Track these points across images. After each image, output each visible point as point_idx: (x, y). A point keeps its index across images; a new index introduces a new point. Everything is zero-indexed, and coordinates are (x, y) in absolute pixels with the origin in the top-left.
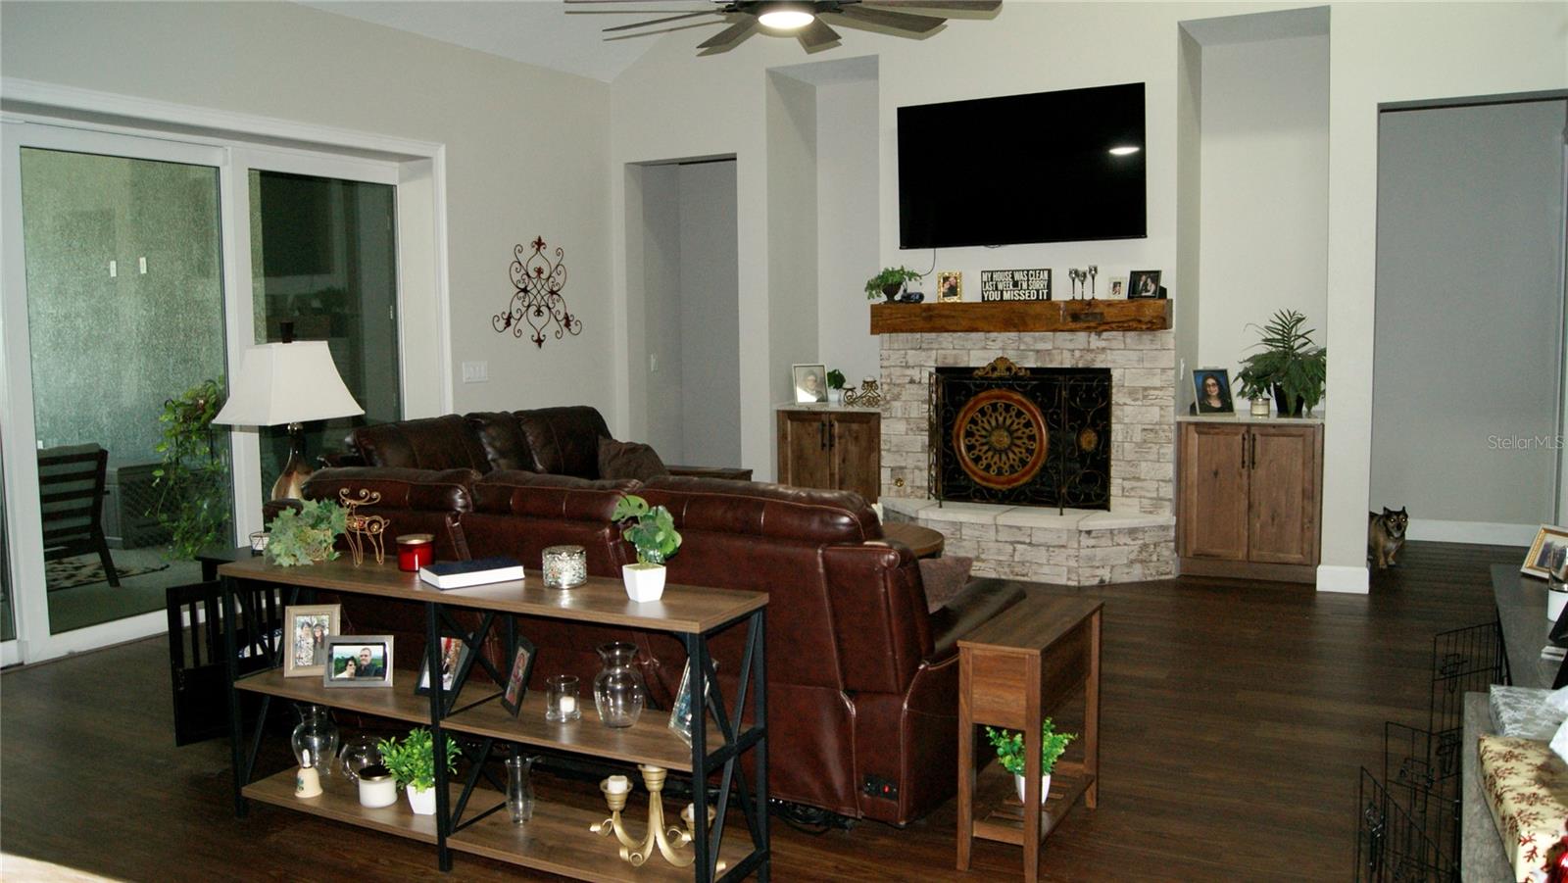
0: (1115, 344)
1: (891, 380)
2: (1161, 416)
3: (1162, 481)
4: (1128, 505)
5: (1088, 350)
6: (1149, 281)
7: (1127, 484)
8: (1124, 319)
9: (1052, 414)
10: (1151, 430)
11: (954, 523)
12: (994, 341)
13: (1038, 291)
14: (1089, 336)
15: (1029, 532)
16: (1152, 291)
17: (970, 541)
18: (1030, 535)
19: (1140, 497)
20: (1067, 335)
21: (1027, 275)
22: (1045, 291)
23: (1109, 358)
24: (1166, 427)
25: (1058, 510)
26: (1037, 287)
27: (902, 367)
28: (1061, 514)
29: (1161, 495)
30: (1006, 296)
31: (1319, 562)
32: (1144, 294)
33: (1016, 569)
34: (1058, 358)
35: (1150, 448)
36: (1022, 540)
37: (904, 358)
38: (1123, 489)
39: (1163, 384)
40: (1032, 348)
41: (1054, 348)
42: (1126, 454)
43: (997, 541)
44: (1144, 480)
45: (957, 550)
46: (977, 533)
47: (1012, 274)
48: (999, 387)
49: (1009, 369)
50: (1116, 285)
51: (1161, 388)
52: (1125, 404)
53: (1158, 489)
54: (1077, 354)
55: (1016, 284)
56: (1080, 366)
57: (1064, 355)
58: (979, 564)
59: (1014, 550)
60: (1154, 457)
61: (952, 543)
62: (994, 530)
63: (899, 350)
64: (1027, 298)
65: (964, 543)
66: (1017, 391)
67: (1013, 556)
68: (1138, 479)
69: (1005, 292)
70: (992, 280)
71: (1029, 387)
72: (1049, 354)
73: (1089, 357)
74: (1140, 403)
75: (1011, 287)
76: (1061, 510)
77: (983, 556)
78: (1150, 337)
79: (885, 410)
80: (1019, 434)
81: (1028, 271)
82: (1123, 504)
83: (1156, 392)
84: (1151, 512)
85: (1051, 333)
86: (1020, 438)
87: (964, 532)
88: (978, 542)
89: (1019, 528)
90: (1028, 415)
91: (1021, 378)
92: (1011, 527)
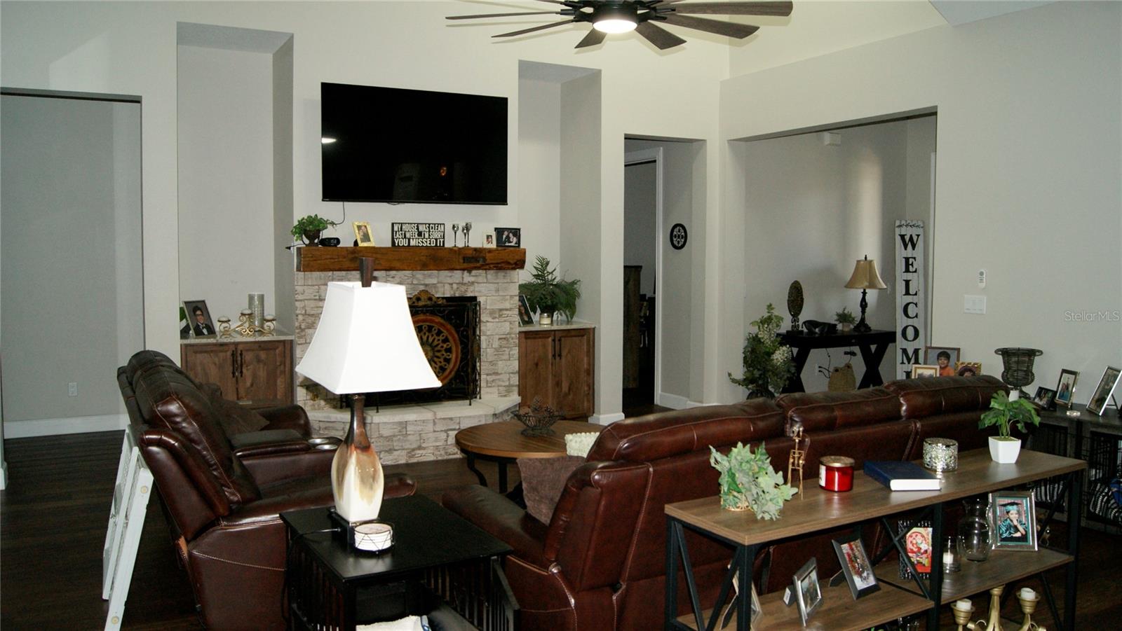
0: (480, 279)
1: (306, 311)
2: (511, 328)
3: (512, 373)
4: (491, 393)
5: (462, 284)
6: (511, 235)
7: (490, 378)
8: (499, 261)
9: (463, 331)
10: (505, 338)
11: (400, 423)
12: (393, 277)
13: (436, 240)
14: (463, 274)
15: (458, 421)
16: (514, 242)
17: (413, 435)
18: (459, 423)
19: (499, 386)
20: (447, 273)
21: (429, 227)
22: (442, 240)
23: (476, 289)
24: (513, 336)
25: (468, 401)
26: (436, 237)
27: (315, 300)
28: (470, 404)
29: (511, 383)
30: (413, 243)
31: (594, 412)
32: (507, 244)
33: (449, 451)
34: (441, 290)
35: (504, 351)
36: (453, 427)
37: (318, 292)
38: (487, 381)
39: (511, 306)
40: (423, 282)
41: (438, 283)
42: (488, 357)
43: (435, 431)
44: (501, 374)
45: (404, 444)
46: (419, 428)
47: (418, 226)
48: (422, 312)
49: (430, 299)
50: (489, 237)
51: (510, 309)
52: (488, 321)
53: (509, 379)
54: (455, 286)
55: (420, 234)
56: (457, 295)
57: (446, 287)
58: (421, 452)
59: (448, 436)
60: (506, 357)
61: (399, 439)
62: (432, 424)
63: (314, 286)
64: (428, 245)
65: (410, 437)
66: (437, 315)
67: (446, 441)
68: (497, 374)
69: (411, 240)
70: (401, 230)
71: (446, 312)
72: (435, 287)
73: (463, 288)
74: (497, 320)
75: (416, 235)
76: (470, 402)
77: (424, 445)
78: (503, 274)
79: (300, 337)
80: (439, 348)
81: (429, 224)
82: (487, 393)
83: (508, 312)
84: (505, 396)
85: (437, 272)
86: (439, 351)
87: (408, 429)
88: (420, 434)
89: (451, 419)
90: (445, 333)
91: (439, 306)
92: (444, 419)
